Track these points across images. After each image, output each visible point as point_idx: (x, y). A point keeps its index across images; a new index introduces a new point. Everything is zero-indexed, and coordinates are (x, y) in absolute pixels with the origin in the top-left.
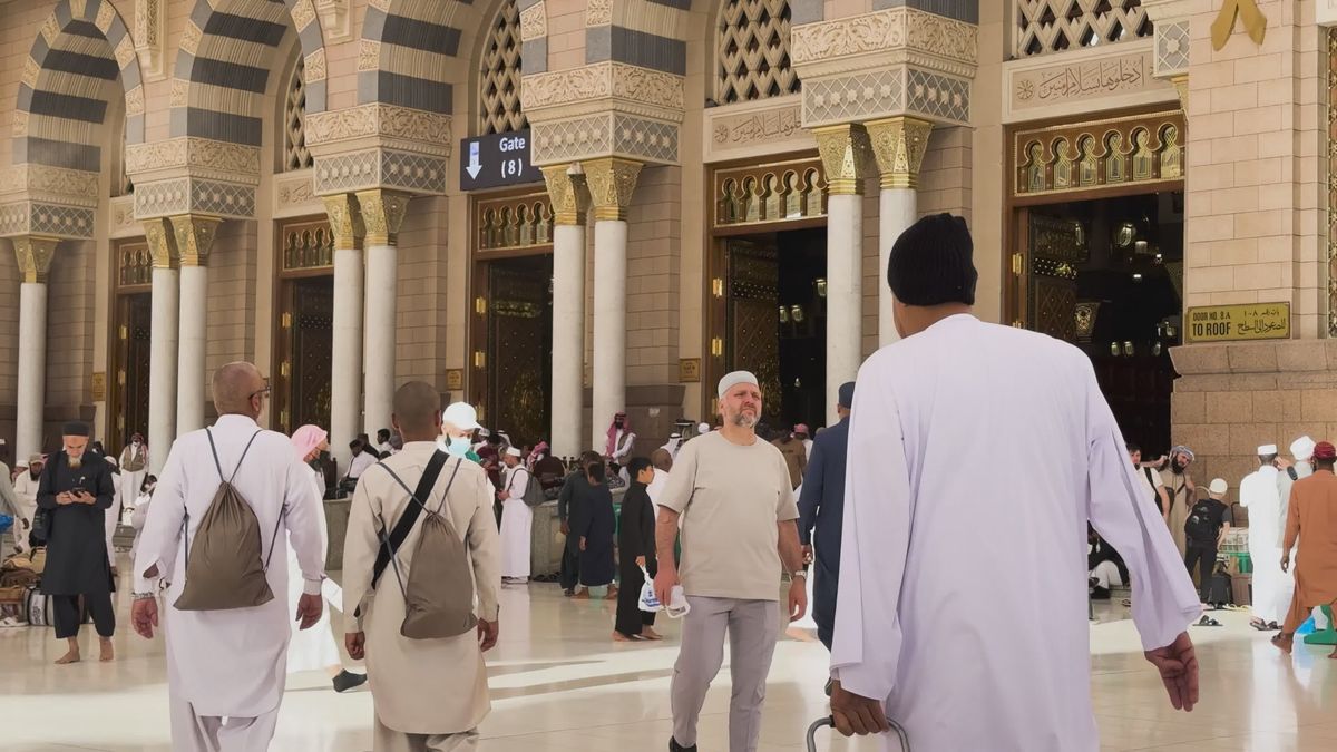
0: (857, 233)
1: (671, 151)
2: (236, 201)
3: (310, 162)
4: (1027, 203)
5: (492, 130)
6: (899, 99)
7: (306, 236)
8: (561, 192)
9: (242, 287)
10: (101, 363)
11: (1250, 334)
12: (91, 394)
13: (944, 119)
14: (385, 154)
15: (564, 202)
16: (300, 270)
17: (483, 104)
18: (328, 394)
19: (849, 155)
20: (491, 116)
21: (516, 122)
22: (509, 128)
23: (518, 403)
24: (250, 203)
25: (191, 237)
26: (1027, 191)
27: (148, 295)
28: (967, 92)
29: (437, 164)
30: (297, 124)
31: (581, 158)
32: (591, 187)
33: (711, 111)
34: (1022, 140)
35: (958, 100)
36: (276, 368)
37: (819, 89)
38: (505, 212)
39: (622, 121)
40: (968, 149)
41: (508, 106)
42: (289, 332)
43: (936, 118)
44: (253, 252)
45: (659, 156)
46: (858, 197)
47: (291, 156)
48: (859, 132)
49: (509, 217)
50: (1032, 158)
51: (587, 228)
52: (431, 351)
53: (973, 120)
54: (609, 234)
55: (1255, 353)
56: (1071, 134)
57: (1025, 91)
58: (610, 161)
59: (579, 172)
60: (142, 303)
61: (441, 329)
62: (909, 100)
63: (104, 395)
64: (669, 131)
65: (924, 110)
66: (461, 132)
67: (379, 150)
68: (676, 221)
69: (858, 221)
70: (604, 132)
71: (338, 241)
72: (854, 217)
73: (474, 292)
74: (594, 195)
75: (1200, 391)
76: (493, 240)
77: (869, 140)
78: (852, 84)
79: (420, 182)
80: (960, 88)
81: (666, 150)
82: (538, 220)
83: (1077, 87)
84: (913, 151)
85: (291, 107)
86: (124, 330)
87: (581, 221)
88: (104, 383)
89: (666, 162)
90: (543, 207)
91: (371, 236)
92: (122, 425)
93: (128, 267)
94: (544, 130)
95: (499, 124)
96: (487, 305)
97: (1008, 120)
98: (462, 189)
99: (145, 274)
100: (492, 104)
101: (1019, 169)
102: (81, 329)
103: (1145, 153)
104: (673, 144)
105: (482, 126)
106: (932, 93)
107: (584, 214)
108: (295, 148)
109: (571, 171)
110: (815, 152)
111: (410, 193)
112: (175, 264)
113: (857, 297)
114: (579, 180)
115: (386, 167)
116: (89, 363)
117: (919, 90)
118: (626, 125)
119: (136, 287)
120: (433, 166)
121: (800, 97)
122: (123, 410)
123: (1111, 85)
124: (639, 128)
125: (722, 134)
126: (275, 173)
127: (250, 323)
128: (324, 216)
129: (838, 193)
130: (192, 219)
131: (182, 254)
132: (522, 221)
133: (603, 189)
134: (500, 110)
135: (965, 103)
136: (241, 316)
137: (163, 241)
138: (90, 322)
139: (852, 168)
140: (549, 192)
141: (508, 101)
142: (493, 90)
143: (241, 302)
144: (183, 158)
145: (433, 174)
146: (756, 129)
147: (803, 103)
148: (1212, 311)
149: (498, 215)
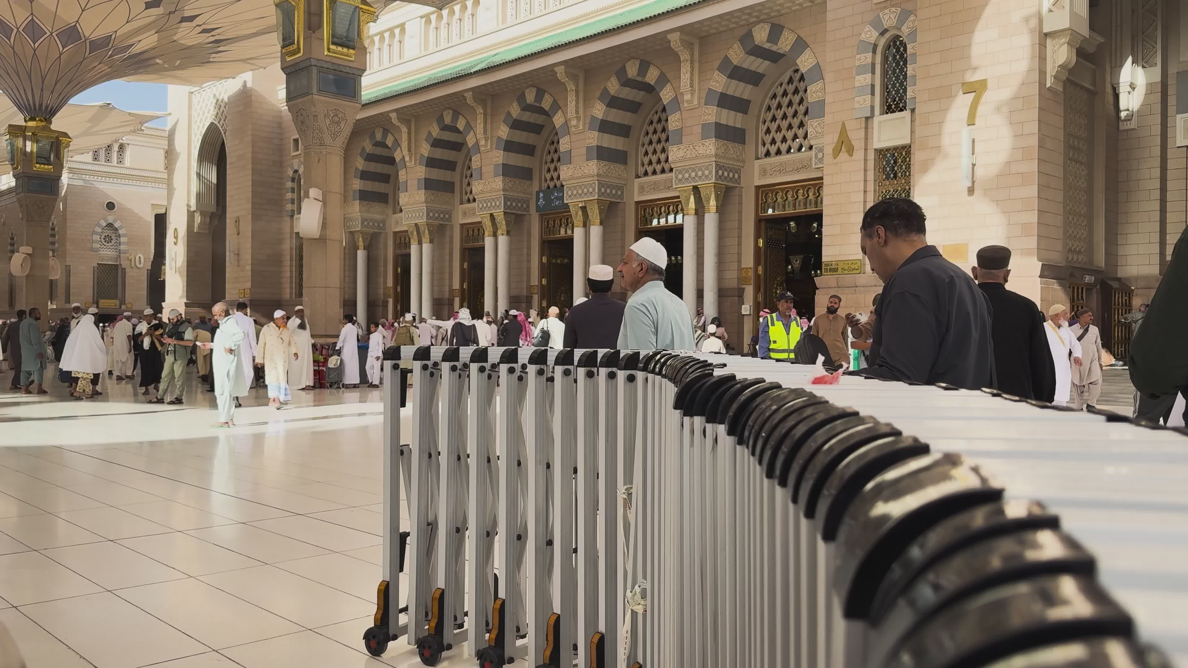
0: (696, 231)
1: (621, 197)
2: (444, 216)
3: (474, 200)
4: (764, 218)
5: (549, 187)
6: (712, 176)
7: (473, 230)
8: (577, 214)
9: (447, 251)
10: (390, 283)
11: (846, 272)
12: (386, 296)
13: (731, 184)
14: (505, 198)
15: (578, 218)
16: (471, 245)
17: (545, 176)
18: (483, 295)
19: (692, 199)
20: (548, 181)
21: (558, 184)
22: (555, 186)
23: (560, 299)
24: (450, 217)
25: (427, 232)
26: (764, 213)
27: (410, 255)
28: (740, 173)
29: (527, 201)
30: (469, 184)
31: (585, 199)
32: (588, 211)
33: (638, 180)
34: (763, 192)
35: (736, 176)
36: (462, 285)
37: (680, 172)
38: (554, 221)
39: (601, 184)
40: (740, 196)
41: (555, 177)
42: (467, 270)
43: (727, 184)
44: (451, 237)
45: (616, 199)
46: (696, 216)
47: (467, 198)
48: (696, 189)
49: (556, 223)
50: (766, 199)
51: (588, 229)
52: (525, 279)
53: (742, 184)
54: (596, 231)
55: (847, 279)
56: (782, 190)
57: (764, 172)
58: (596, 201)
59: (584, 205)
60: (407, 257)
61: (529, 269)
62: (716, 176)
63: (392, 296)
64: (621, 188)
65: (722, 181)
66: (536, 188)
67: (502, 196)
68: (624, 225)
69: (696, 226)
70: (594, 190)
71: (486, 233)
72: (694, 224)
73: (542, 254)
74: (590, 214)
75: (826, 294)
76: (549, 233)
77: (700, 193)
78: (694, 170)
79: (519, 209)
80: (738, 171)
81: (619, 196)
82: (568, 224)
83: (784, 171)
84: (718, 197)
85: (466, 177)
86: (399, 269)
87: (585, 226)
88: (391, 291)
89: (619, 201)
90: (570, 219)
91: (499, 232)
92: (399, 307)
93: (400, 243)
94: (570, 189)
95: (552, 185)
96: (547, 259)
97: (756, 184)
98: (537, 212)
99: (408, 245)
100: (548, 176)
101: (761, 204)
102: (382, 269)
103: (811, 197)
104: (622, 193)
105: (544, 185)
106: (726, 174)
107: (586, 222)
108: (468, 195)
109: (580, 205)
110: (678, 197)
111: (515, 213)
112: (420, 243)
113: (695, 256)
114: (584, 209)
115: (505, 203)
116: (385, 282)
117: (720, 172)
118: (603, 186)
119: (404, 251)
120: (525, 202)
121: (673, 174)
122: (400, 302)
123: (798, 170)
124: (608, 187)
125: (642, 189)
126: (460, 204)
127: (451, 266)
128: (480, 222)
129: (688, 215)
130: (427, 224)
131: (423, 239)
132: (561, 225)
133: (594, 214)
134: (552, 179)
135: (739, 177)
136: (447, 264)
137: (415, 233)
138: (385, 266)
139: (694, 204)
140: (572, 213)
141: (555, 175)
142: (549, 170)
143: (447, 258)
144: (423, 198)
145: (525, 206)
146: (655, 187)
147: (674, 178)
148: (831, 263)
149: (551, 222)
